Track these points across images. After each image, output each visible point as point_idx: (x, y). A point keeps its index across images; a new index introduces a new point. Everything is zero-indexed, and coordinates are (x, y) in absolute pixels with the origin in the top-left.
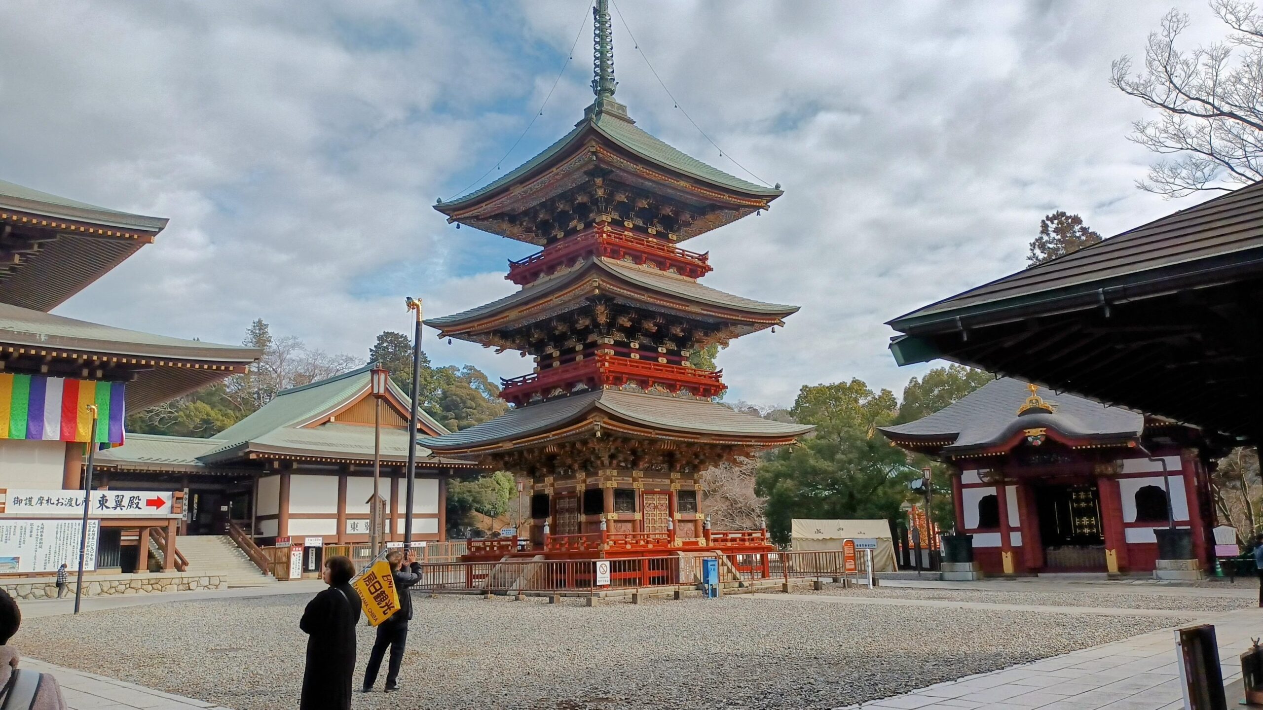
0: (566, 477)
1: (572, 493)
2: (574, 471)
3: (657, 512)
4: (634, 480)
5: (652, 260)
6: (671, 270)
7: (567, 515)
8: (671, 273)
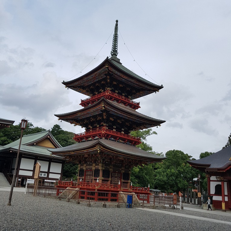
0: (90, 165)
1: (91, 170)
2: (92, 163)
3: (116, 179)
4: (110, 168)
5: (122, 103)
6: (128, 106)
7: (89, 176)
8: (128, 107)
